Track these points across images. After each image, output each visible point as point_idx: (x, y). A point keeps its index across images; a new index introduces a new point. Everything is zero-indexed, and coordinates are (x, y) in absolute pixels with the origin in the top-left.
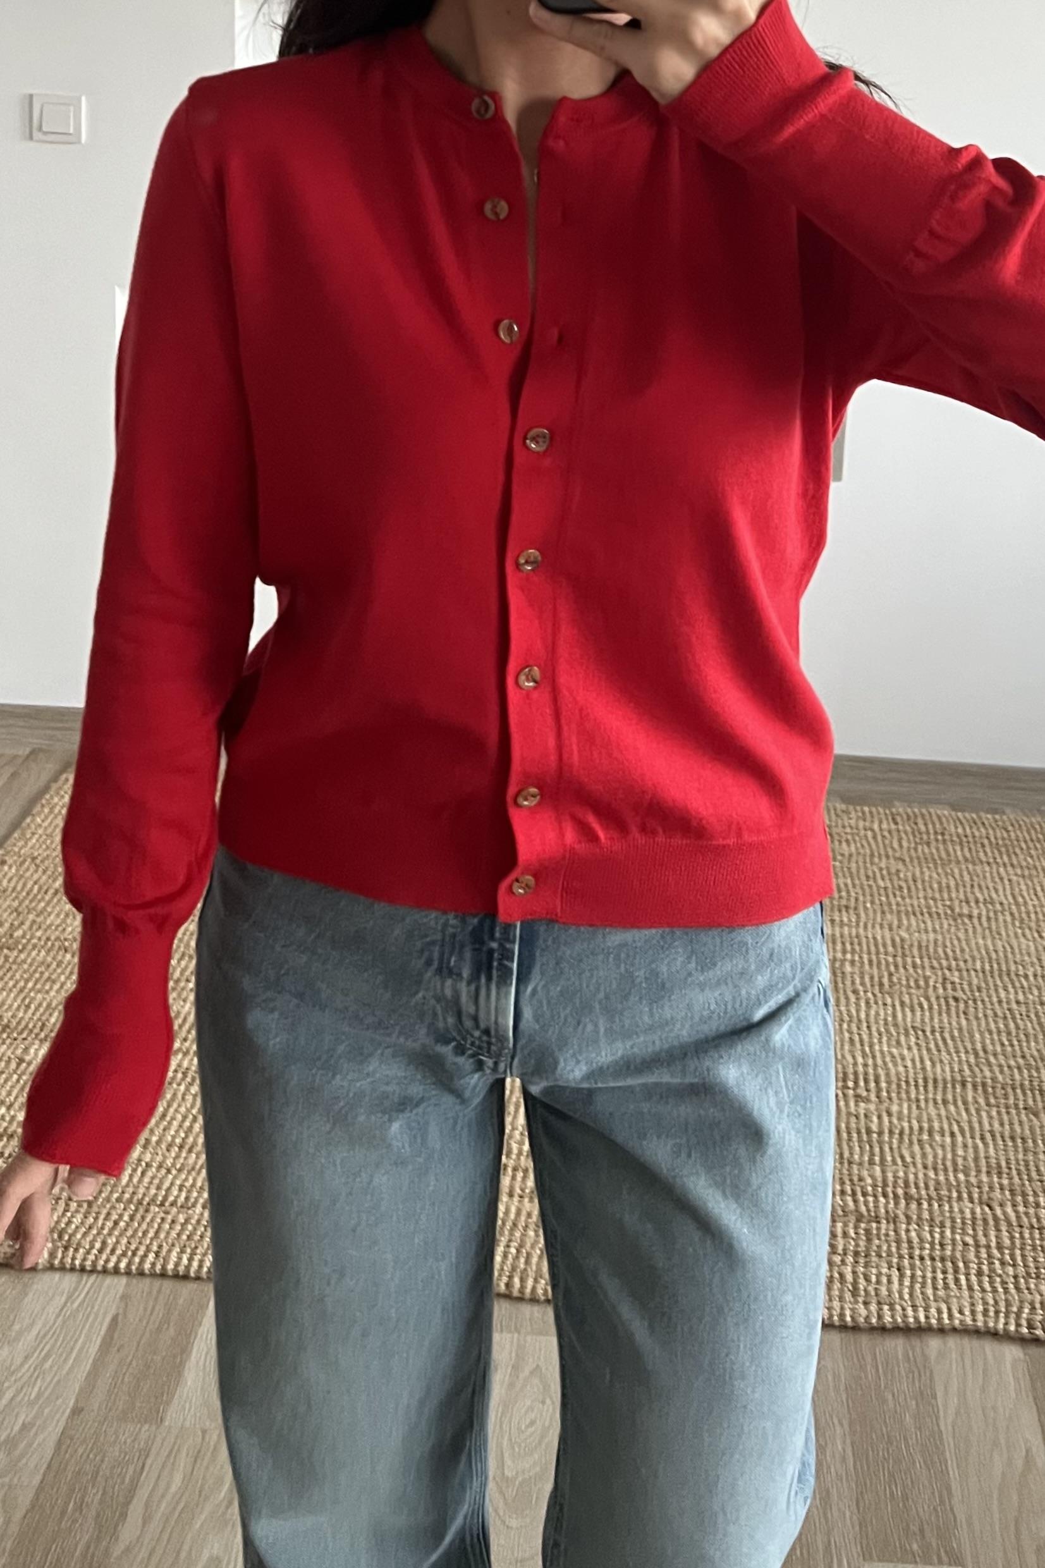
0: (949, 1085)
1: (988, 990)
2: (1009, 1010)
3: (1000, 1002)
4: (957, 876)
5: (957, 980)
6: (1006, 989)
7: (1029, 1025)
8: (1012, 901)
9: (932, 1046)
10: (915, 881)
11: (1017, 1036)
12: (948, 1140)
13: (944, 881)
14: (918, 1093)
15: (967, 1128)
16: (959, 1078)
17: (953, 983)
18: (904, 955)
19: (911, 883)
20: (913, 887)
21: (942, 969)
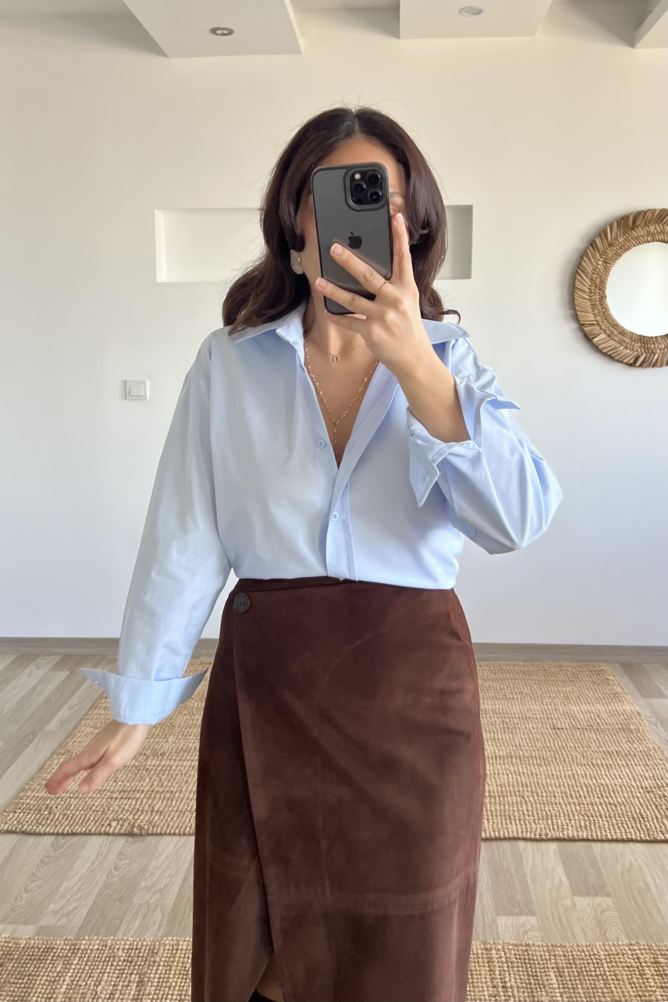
0: (506, 758)
1: (521, 724)
2: (530, 730)
3: (526, 728)
4: (507, 684)
5: (508, 721)
6: (528, 723)
7: (538, 735)
8: (530, 692)
9: (498, 745)
10: (490, 687)
11: (533, 739)
12: (506, 776)
13: (502, 686)
14: (493, 761)
15: (513, 772)
16: (509, 755)
17: (506, 722)
18: (486, 714)
19: (488, 688)
20: (489, 689)
21: (502, 717)
